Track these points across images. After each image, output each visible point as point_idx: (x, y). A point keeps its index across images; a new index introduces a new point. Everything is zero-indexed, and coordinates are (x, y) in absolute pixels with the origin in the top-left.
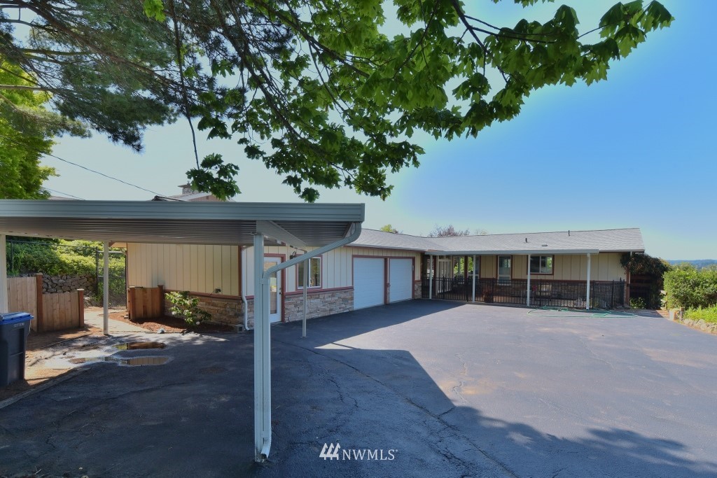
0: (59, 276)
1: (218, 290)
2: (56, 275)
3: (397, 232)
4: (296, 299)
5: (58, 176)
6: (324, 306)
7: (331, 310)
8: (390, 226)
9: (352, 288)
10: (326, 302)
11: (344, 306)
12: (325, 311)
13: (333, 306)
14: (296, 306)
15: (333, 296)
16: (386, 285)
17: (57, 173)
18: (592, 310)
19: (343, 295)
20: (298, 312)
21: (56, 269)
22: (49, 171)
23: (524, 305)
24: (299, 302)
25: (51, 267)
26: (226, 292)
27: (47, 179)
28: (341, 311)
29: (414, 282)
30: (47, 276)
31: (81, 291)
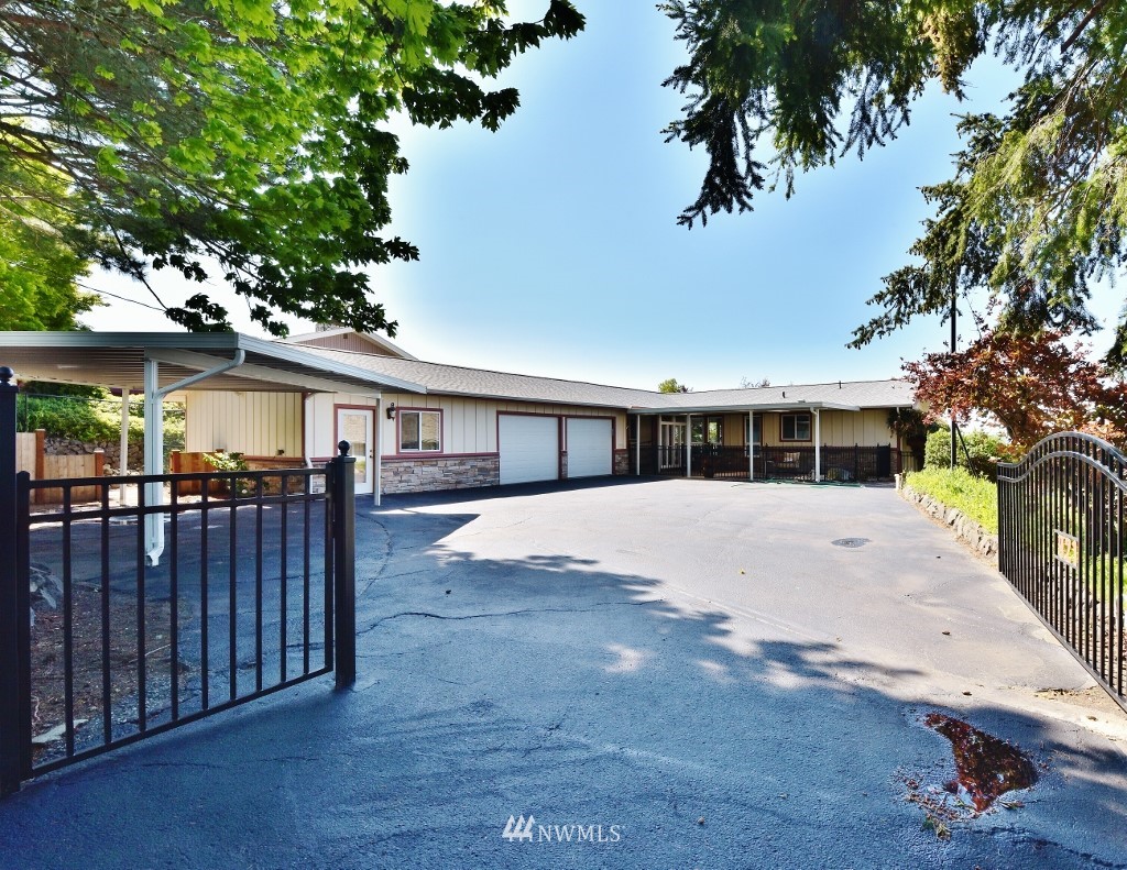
0: (96, 442)
1: (281, 452)
2: (91, 441)
3: (685, 390)
4: (396, 465)
5: (108, 305)
6: (447, 476)
7: (458, 483)
8: (674, 381)
9: (497, 455)
10: (450, 471)
11: (481, 478)
12: (447, 482)
13: (462, 478)
14: (396, 474)
15: (461, 464)
16: (562, 454)
17: (105, 302)
18: (823, 482)
19: (480, 464)
20: (401, 482)
21: (92, 433)
22: (92, 299)
23: (746, 479)
24: (401, 469)
25: (83, 430)
26: (289, 454)
27: (90, 310)
28: (477, 484)
29: (615, 452)
30: (77, 442)
31: (100, 454)
